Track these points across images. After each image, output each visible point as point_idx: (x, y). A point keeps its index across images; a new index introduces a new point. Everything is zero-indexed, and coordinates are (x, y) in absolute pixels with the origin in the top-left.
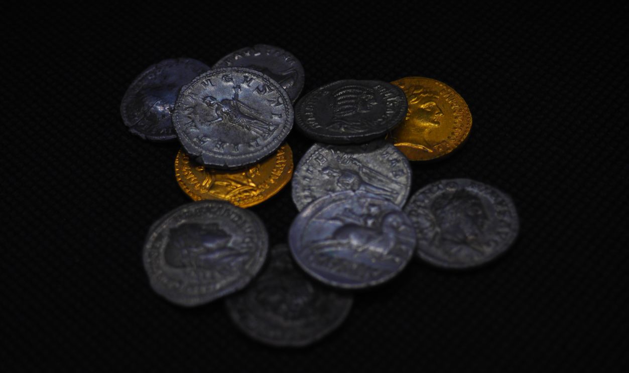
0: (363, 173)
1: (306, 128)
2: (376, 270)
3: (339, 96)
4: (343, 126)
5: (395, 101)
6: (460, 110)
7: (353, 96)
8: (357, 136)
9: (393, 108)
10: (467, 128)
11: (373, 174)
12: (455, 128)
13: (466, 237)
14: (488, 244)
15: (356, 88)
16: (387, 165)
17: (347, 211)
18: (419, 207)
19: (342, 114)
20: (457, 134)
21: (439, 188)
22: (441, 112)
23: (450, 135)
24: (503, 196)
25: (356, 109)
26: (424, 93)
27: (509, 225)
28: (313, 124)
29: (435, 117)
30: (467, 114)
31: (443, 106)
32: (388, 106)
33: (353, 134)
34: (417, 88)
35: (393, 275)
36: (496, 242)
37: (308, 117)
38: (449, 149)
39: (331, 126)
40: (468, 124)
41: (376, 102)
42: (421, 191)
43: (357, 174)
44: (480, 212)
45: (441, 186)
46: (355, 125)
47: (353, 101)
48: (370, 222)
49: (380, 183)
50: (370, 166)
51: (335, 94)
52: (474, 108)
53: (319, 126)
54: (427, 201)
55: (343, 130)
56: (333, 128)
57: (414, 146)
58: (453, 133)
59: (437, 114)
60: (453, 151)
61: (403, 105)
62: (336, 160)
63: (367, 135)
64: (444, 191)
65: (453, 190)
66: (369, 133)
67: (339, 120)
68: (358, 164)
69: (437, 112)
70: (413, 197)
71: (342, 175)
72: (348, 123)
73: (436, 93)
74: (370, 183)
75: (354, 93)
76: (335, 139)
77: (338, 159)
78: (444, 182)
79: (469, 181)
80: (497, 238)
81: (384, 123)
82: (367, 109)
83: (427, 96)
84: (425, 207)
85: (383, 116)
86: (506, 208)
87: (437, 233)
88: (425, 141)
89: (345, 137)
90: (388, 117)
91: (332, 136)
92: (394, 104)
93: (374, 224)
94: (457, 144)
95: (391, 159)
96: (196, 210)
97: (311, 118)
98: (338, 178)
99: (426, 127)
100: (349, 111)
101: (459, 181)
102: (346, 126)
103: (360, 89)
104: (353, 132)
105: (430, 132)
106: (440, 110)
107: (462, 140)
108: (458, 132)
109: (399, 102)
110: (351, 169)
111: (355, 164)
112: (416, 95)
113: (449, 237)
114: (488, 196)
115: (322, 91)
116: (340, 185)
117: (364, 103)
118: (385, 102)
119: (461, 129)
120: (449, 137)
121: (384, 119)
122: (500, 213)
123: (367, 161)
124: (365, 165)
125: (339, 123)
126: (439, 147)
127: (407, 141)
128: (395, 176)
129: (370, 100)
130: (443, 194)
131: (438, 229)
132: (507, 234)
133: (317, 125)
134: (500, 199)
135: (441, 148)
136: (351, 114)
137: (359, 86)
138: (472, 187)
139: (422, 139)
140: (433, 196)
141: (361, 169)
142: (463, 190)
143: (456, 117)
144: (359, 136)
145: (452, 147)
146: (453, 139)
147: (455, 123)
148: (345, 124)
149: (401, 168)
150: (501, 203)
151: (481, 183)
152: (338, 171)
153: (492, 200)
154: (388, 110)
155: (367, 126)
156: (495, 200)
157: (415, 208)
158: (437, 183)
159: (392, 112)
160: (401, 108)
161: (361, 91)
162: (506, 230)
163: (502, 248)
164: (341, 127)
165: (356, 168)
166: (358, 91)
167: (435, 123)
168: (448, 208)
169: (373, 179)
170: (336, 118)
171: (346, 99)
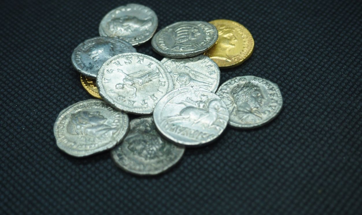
0: (192, 74)
1: (160, 50)
2: (205, 134)
3: (178, 31)
4: (181, 48)
5: (210, 32)
6: (247, 37)
7: (186, 30)
8: (190, 53)
9: (210, 36)
10: (251, 47)
11: (197, 74)
12: (244, 48)
13: (252, 109)
14: (264, 113)
15: (188, 26)
16: (205, 68)
17: (188, 99)
18: (224, 93)
19: (180, 41)
20: (245, 51)
21: (235, 82)
22: (236, 39)
23: (241, 52)
24: (273, 85)
25: (188, 37)
26: (226, 28)
27: (277, 102)
28: (164, 47)
29: (233, 42)
30: (251, 40)
31: (237, 35)
32: (207, 35)
33: (188, 52)
34: (222, 26)
35: (215, 137)
36: (269, 111)
37: (160, 44)
38: (241, 59)
39: (174, 48)
40: (251, 45)
41: (200, 33)
42: (225, 83)
43: (188, 75)
44: (259, 95)
45: (236, 80)
46: (189, 47)
47: (186, 33)
48: (202, 105)
49: (202, 79)
50: (195, 70)
51: (176, 30)
52: (255, 36)
53: (167, 49)
54: (228, 89)
55: (181, 50)
56: (175, 49)
57: (221, 58)
58: (243, 51)
59: (233, 40)
60: (243, 61)
61: (215, 34)
62: (175, 68)
63: (196, 52)
64: (238, 83)
65: (244, 82)
66: (196, 51)
67: (179, 45)
68: (188, 69)
69: (233, 39)
70: (221, 87)
71: (179, 76)
72: (184, 46)
73: (233, 28)
74: (196, 79)
75: (187, 29)
76: (177, 55)
77: (177, 67)
78: (238, 78)
79: (253, 77)
80: (270, 109)
81: (205, 44)
82: (194, 37)
83: (228, 31)
84: (227, 93)
85: (204, 41)
86: (274, 92)
87: (234, 107)
88: (227, 55)
89: (183, 54)
90: (207, 41)
91: (175, 54)
92: (210, 34)
93: (204, 106)
94: (246, 56)
95: (207, 65)
96: (87, 104)
97: (163, 44)
98: (177, 77)
99: (227, 48)
100: (184, 39)
101: (247, 77)
102: (183, 47)
103: (190, 26)
104: (187, 51)
105: (230, 50)
106: (236, 38)
107: (248, 54)
108: (246, 50)
109: (213, 32)
110: (185, 72)
111: (187, 69)
112: (221, 30)
113: (241, 109)
114: (264, 85)
115: (168, 29)
116: (178, 81)
117: (193, 34)
118: (204, 33)
119: (247, 48)
120: (240, 53)
121: (205, 42)
122: (271, 94)
123: (194, 67)
124: (192, 69)
125: (179, 46)
126: (235, 58)
127: (217, 56)
128: (211, 74)
129: (196, 32)
130: (238, 85)
131: (235, 105)
132: (275, 106)
133: (166, 48)
134: (271, 87)
135: (236, 59)
136: (185, 41)
137: (189, 25)
138: (255, 80)
139: (225, 54)
140: (232, 86)
141: (190, 72)
142: (249, 83)
143: (245, 42)
144: (191, 53)
145: (243, 58)
146: (243, 54)
147: (244, 45)
148: (182, 46)
149: (213, 70)
150: (271, 89)
151: (260, 78)
152: (177, 74)
153: (266, 88)
154: (207, 37)
155: (195, 47)
156: (268, 87)
157: (222, 94)
158: (234, 78)
159: (209, 38)
160: (214, 36)
161: (190, 28)
162: (275, 104)
163: (273, 115)
164: (180, 48)
165: (187, 71)
166: (189, 27)
167: (233, 45)
168: (241, 93)
169: (198, 77)
170: (177, 43)
171: (182, 32)
